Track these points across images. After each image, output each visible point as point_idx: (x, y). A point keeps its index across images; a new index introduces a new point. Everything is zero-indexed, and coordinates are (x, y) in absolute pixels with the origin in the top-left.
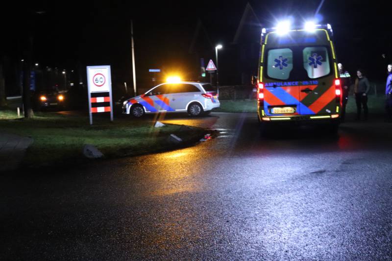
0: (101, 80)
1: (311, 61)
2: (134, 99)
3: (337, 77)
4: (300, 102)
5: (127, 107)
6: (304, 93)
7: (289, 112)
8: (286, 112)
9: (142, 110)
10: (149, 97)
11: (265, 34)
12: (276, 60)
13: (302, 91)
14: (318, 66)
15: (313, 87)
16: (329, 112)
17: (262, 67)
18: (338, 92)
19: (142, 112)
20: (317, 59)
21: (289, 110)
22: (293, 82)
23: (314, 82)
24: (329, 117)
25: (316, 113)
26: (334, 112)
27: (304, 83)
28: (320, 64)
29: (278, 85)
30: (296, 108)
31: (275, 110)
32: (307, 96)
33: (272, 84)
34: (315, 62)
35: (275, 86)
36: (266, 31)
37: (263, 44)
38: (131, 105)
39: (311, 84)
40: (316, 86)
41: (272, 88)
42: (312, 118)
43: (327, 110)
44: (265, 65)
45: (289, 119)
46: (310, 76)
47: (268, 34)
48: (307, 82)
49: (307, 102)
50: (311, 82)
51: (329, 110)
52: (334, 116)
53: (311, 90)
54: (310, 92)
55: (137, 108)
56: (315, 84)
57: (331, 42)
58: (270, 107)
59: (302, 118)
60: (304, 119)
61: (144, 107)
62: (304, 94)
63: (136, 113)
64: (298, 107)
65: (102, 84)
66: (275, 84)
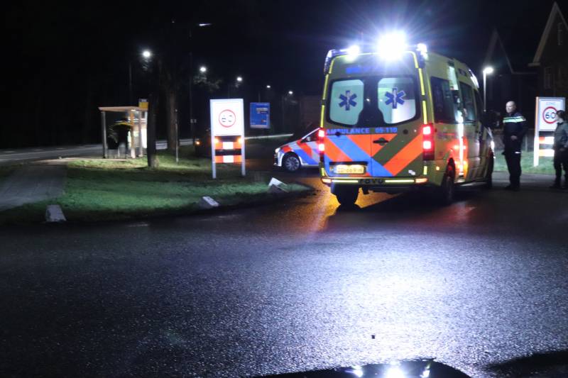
0: (231, 119)
1: (389, 98)
2: (287, 146)
3: (425, 122)
4: (372, 157)
5: (279, 156)
6: (378, 145)
7: (357, 172)
8: (353, 172)
9: (298, 161)
10: (307, 143)
11: (331, 60)
12: (342, 97)
13: (375, 142)
14: (399, 105)
15: (390, 137)
16: (413, 173)
17: (323, 106)
18: (427, 145)
19: (298, 165)
20: (397, 95)
21: (358, 169)
22: (363, 129)
23: (391, 128)
24: (412, 181)
25: (394, 175)
26: (420, 175)
27: (377, 129)
28: (402, 103)
29: (343, 133)
30: (367, 167)
31: (341, 169)
32: (382, 149)
33: (334, 131)
34: (395, 99)
35: (338, 134)
36: (333, 54)
37: (327, 72)
38: (283, 154)
39: (388, 131)
40: (394, 135)
41: (335, 136)
42: (387, 181)
43: (410, 172)
44: (328, 103)
45: (357, 181)
46: (387, 121)
47: (334, 59)
48: (381, 129)
49: (382, 159)
50: (387, 129)
51: (414, 171)
52: (419, 181)
53: (387, 141)
54: (386, 143)
55: (291, 158)
56: (393, 133)
57: (420, 70)
58: (333, 164)
59: (374, 182)
60: (377, 183)
61: (300, 158)
62: (378, 147)
63: (290, 165)
64: (369, 164)
65: (231, 124)
66: (339, 130)
